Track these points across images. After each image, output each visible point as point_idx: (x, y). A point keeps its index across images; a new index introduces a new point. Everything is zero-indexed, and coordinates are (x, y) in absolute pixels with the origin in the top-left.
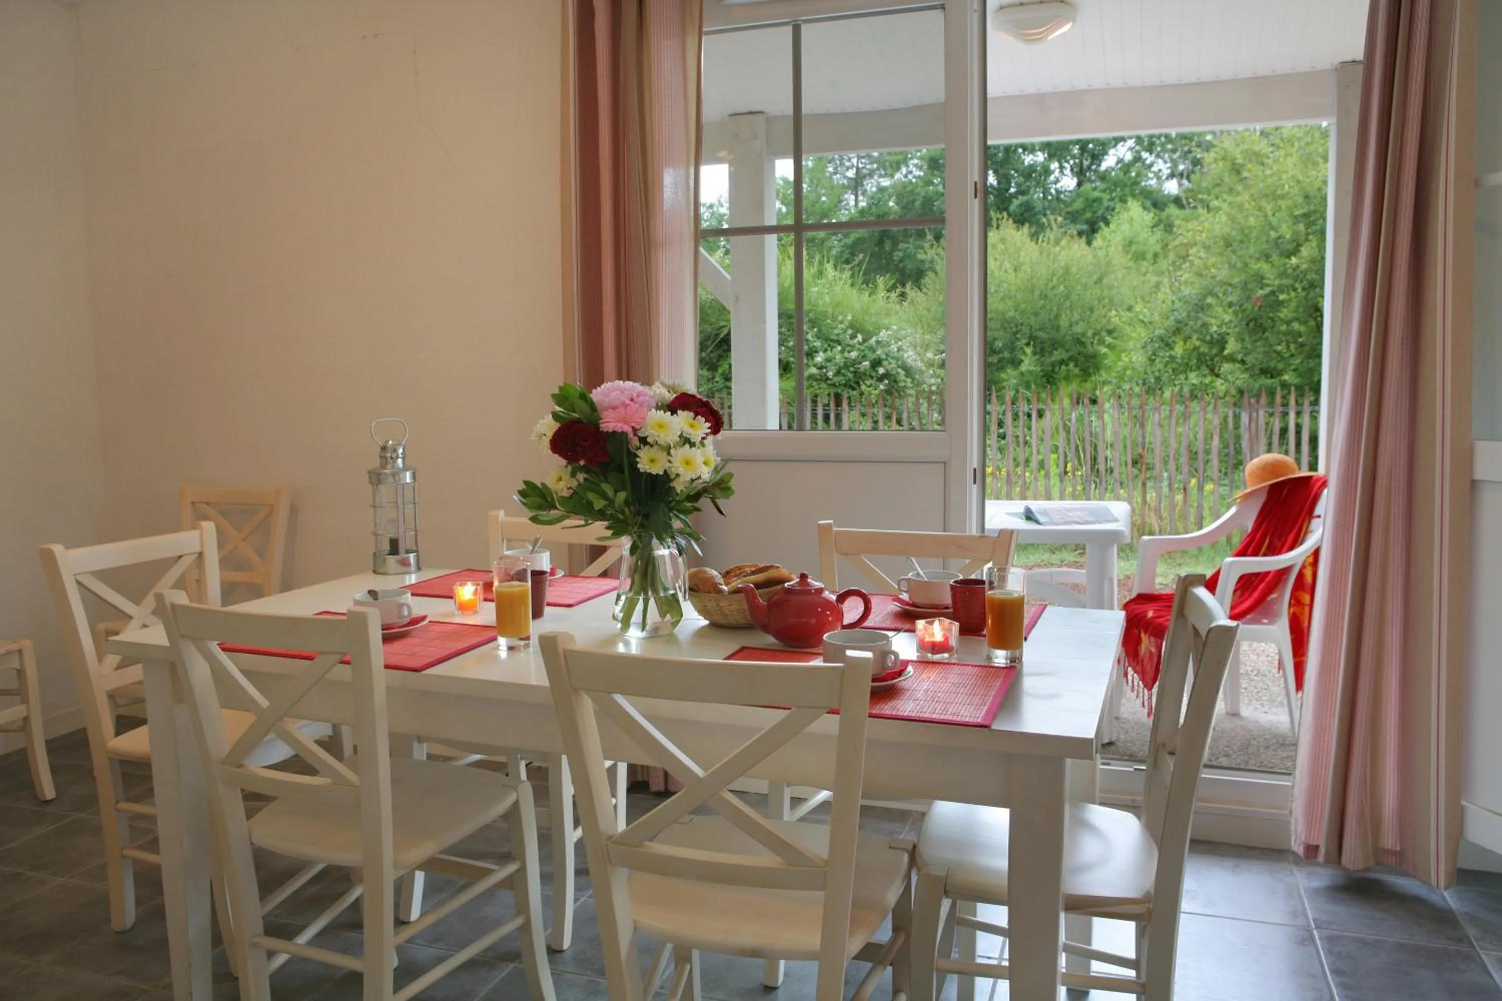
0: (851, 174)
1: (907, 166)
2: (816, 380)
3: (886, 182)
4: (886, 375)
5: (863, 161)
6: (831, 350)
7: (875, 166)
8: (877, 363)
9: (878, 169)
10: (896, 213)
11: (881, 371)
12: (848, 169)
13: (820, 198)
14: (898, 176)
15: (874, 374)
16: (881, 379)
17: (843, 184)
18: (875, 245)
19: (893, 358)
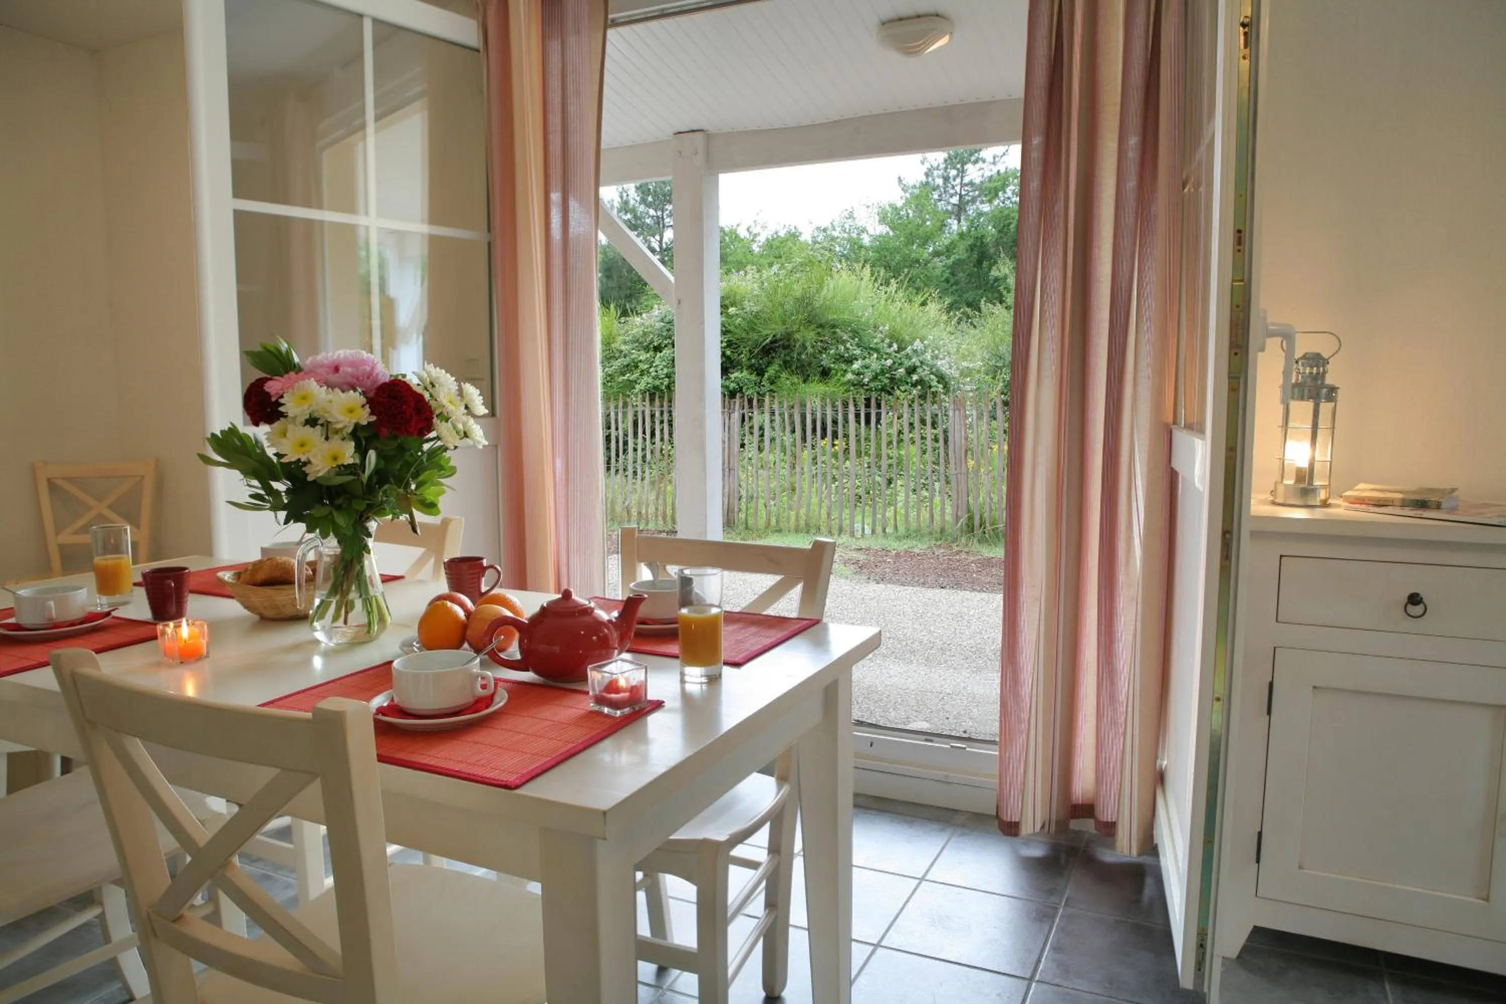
0: (955, 200)
1: (1005, 192)
2: (854, 385)
3: (986, 208)
4: (920, 382)
5: (966, 188)
6: (869, 358)
7: (977, 193)
8: (911, 370)
9: (979, 196)
10: (993, 235)
11: (915, 377)
12: (952, 196)
13: (925, 222)
14: (996, 202)
15: (909, 380)
16: (914, 385)
17: (947, 210)
18: (974, 266)
19: (927, 365)
